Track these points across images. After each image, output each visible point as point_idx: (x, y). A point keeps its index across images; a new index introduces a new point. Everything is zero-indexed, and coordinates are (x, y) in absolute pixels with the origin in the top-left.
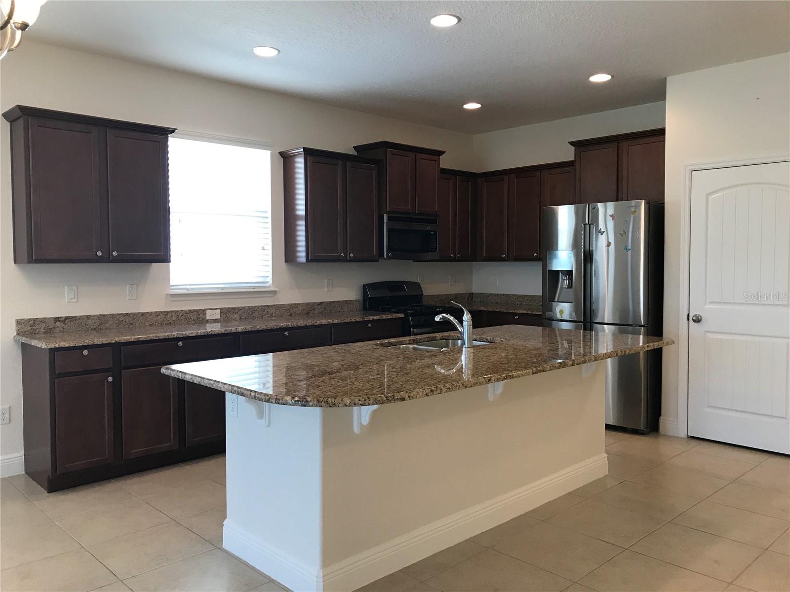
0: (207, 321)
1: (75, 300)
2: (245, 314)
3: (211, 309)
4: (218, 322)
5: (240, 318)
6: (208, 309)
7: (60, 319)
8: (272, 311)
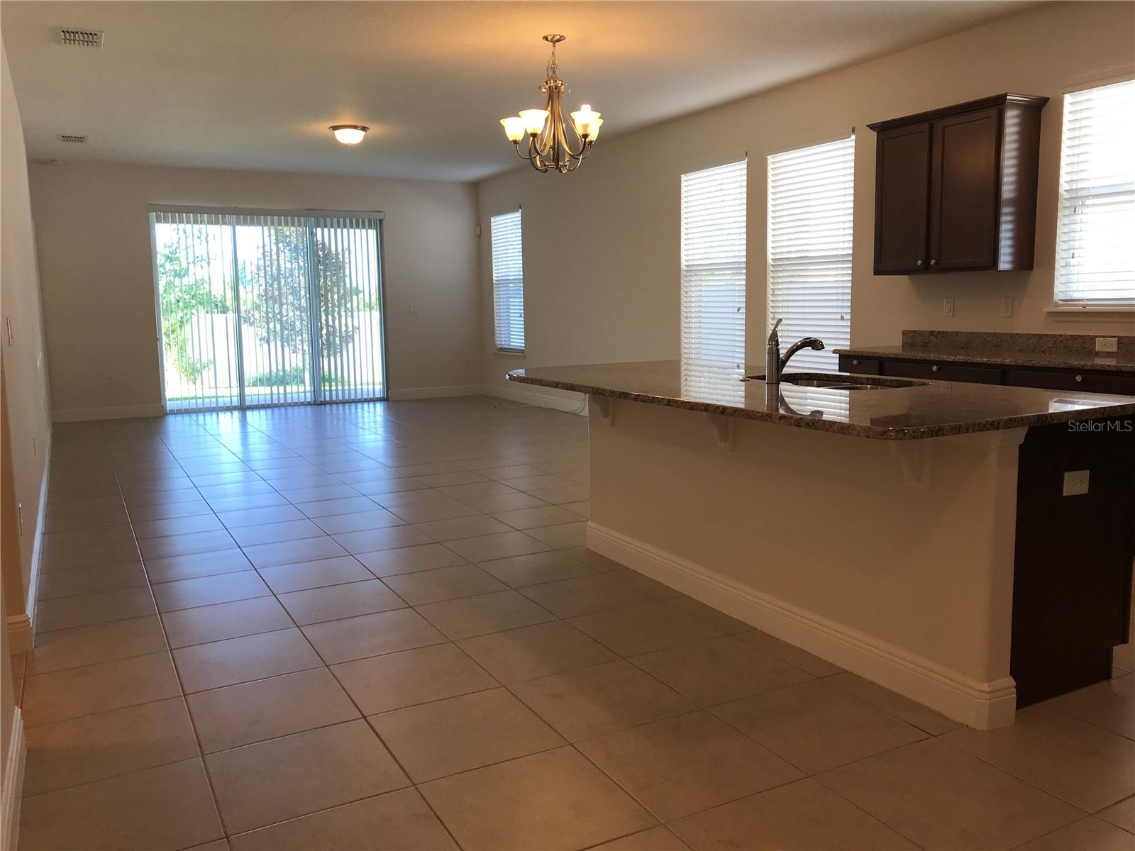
0: (1097, 352)
1: (951, 314)
3: (1103, 337)
4: (1113, 356)
6: (1098, 337)
7: (934, 334)
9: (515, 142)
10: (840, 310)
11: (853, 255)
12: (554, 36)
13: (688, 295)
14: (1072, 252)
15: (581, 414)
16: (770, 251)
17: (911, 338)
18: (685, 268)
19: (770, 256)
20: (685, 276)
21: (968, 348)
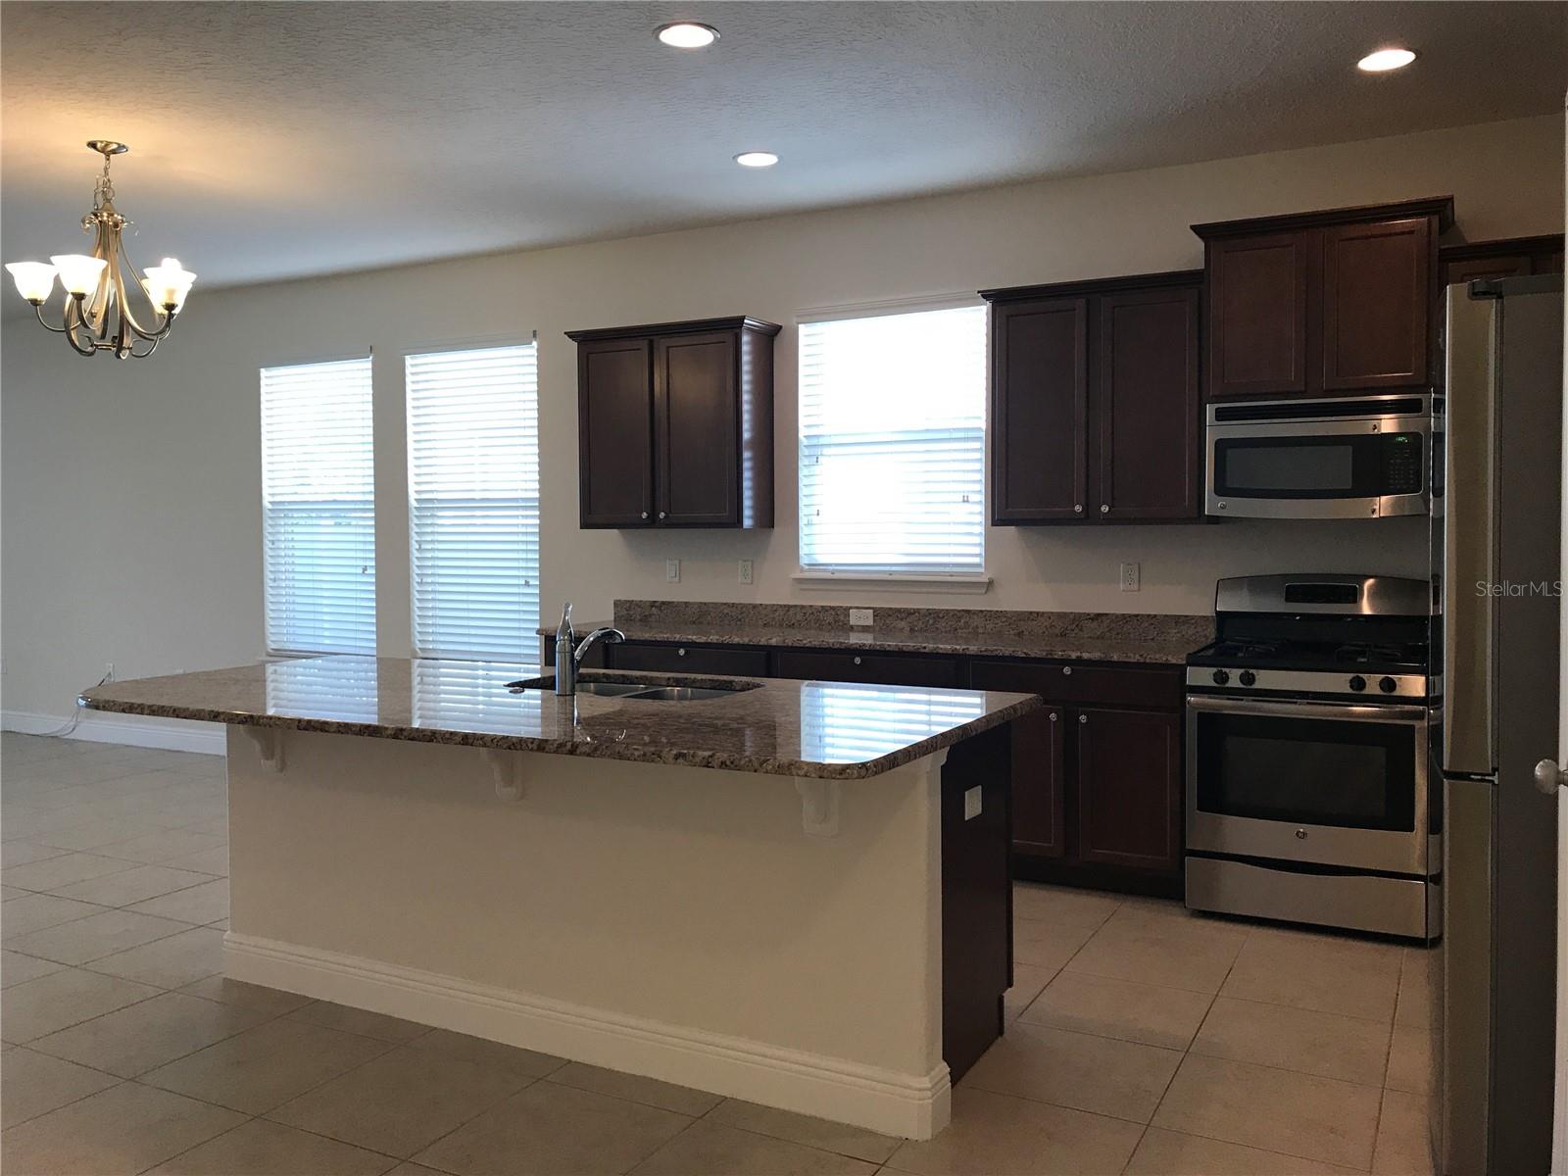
0: (852, 627)
1: (676, 580)
2: (921, 622)
3: (857, 608)
4: (868, 632)
5: (912, 630)
6: (851, 608)
7: (657, 605)
8: (977, 621)
9: (35, 302)
10: (523, 573)
11: (540, 500)
12: (108, 144)
13: (277, 545)
14: (817, 508)
15: (72, 736)
16: (412, 488)
17: (626, 610)
18: (270, 506)
19: (412, 496)
20: (270, 518)
21: (701, 623)
